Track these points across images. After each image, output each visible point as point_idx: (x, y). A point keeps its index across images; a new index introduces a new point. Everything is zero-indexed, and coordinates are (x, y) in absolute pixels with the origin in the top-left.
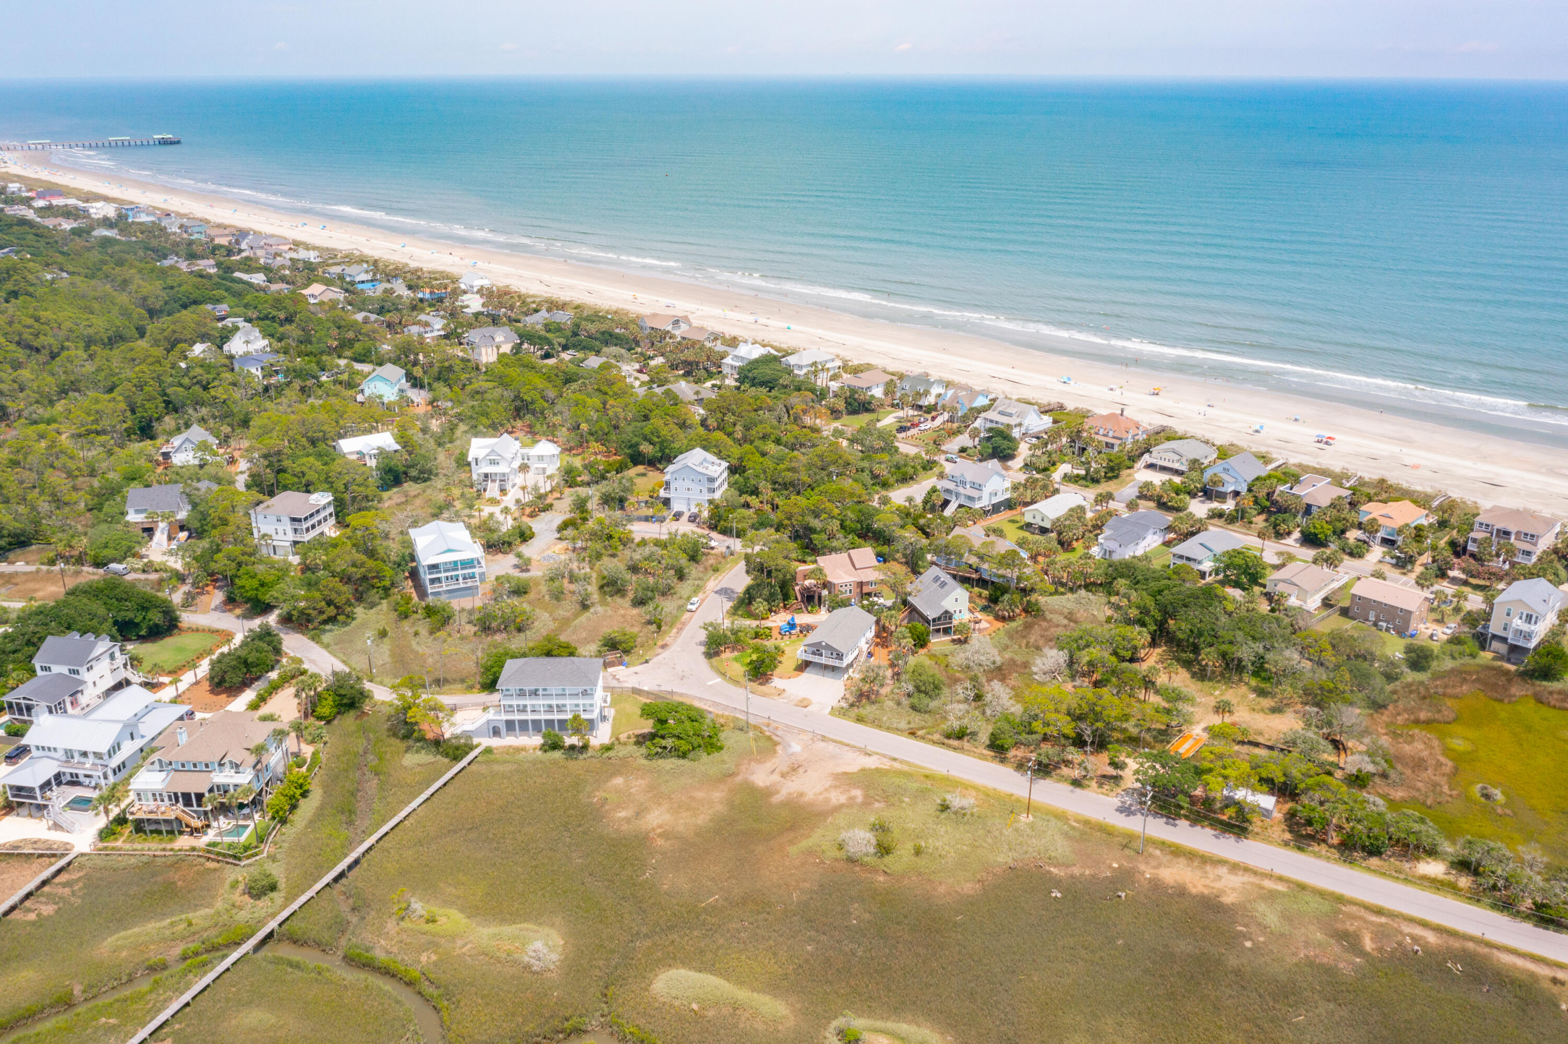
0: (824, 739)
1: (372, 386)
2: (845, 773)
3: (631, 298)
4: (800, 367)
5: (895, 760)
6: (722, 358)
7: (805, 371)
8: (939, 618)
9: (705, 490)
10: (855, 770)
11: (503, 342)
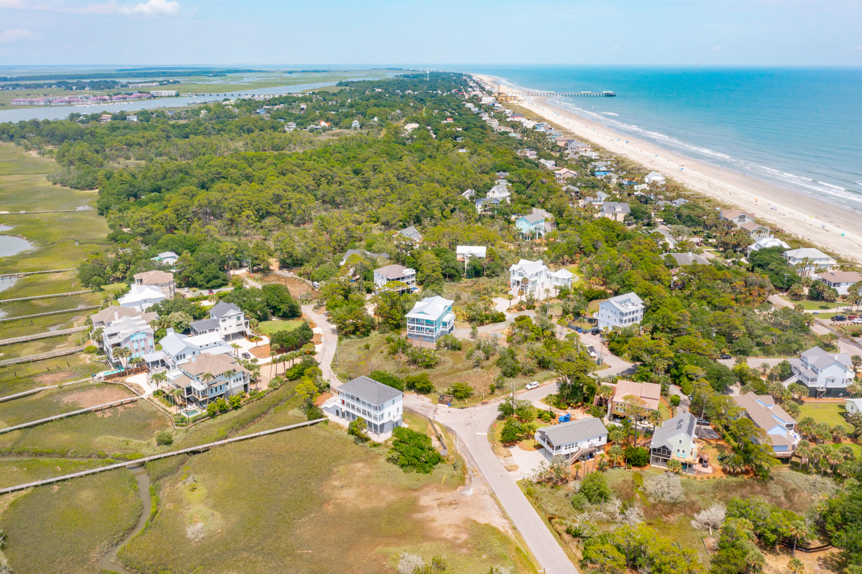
0: (493, 495)
1: (520, 223)
2: (475, 522)
3: (753, 200)
4: (795, 259)
5: (514, 528)
6: (749, 244)
7: (797, 262)
8: (659, 450)
9: (618, 320)
10: (482, 523)
11: (620, 212)
